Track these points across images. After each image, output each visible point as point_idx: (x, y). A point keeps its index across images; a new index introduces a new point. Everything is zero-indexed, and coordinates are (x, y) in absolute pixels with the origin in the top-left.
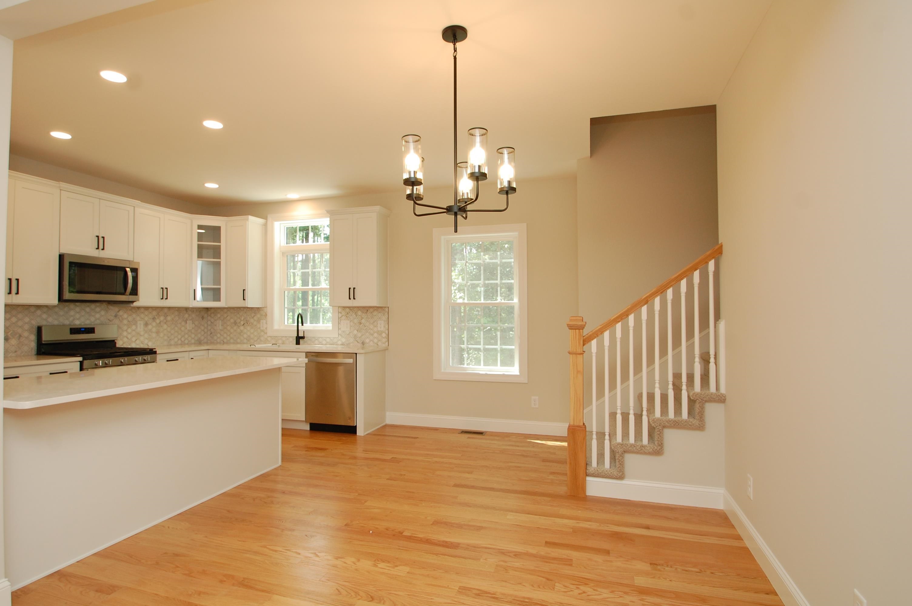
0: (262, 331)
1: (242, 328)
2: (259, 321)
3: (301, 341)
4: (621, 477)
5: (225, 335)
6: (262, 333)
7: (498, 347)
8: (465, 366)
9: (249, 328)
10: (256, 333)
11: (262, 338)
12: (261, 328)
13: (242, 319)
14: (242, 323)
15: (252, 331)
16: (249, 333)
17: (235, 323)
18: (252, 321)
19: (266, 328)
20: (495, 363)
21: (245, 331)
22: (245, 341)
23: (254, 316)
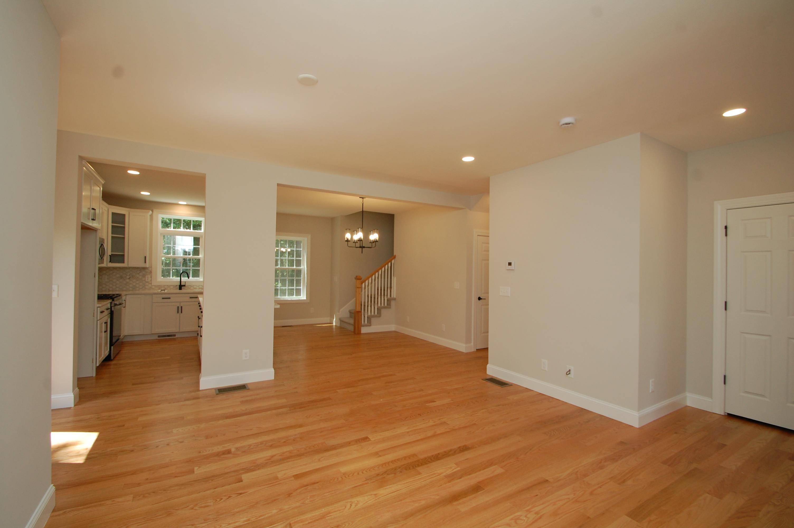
0: (147, 282)
1: (128, 280)
2: (144, 276)
3: (183, 287)
4: (370, 326)
5: (111, 286)
6: (147, 284)
7: (295, 288)
8: (279, 297)
9: (134, 281)
10: (141, 284)
11: (147, 287)
12: (146, 280)
13: (129, 274)
14: (128, 277)
15: (137, 282)
16: (134, 284)
17: (121, 277)
18: (138, 276)
19: (150, 281)
20: (293, 295)
21: (131, 282)
22: (131, 289)
23: (140, 273)
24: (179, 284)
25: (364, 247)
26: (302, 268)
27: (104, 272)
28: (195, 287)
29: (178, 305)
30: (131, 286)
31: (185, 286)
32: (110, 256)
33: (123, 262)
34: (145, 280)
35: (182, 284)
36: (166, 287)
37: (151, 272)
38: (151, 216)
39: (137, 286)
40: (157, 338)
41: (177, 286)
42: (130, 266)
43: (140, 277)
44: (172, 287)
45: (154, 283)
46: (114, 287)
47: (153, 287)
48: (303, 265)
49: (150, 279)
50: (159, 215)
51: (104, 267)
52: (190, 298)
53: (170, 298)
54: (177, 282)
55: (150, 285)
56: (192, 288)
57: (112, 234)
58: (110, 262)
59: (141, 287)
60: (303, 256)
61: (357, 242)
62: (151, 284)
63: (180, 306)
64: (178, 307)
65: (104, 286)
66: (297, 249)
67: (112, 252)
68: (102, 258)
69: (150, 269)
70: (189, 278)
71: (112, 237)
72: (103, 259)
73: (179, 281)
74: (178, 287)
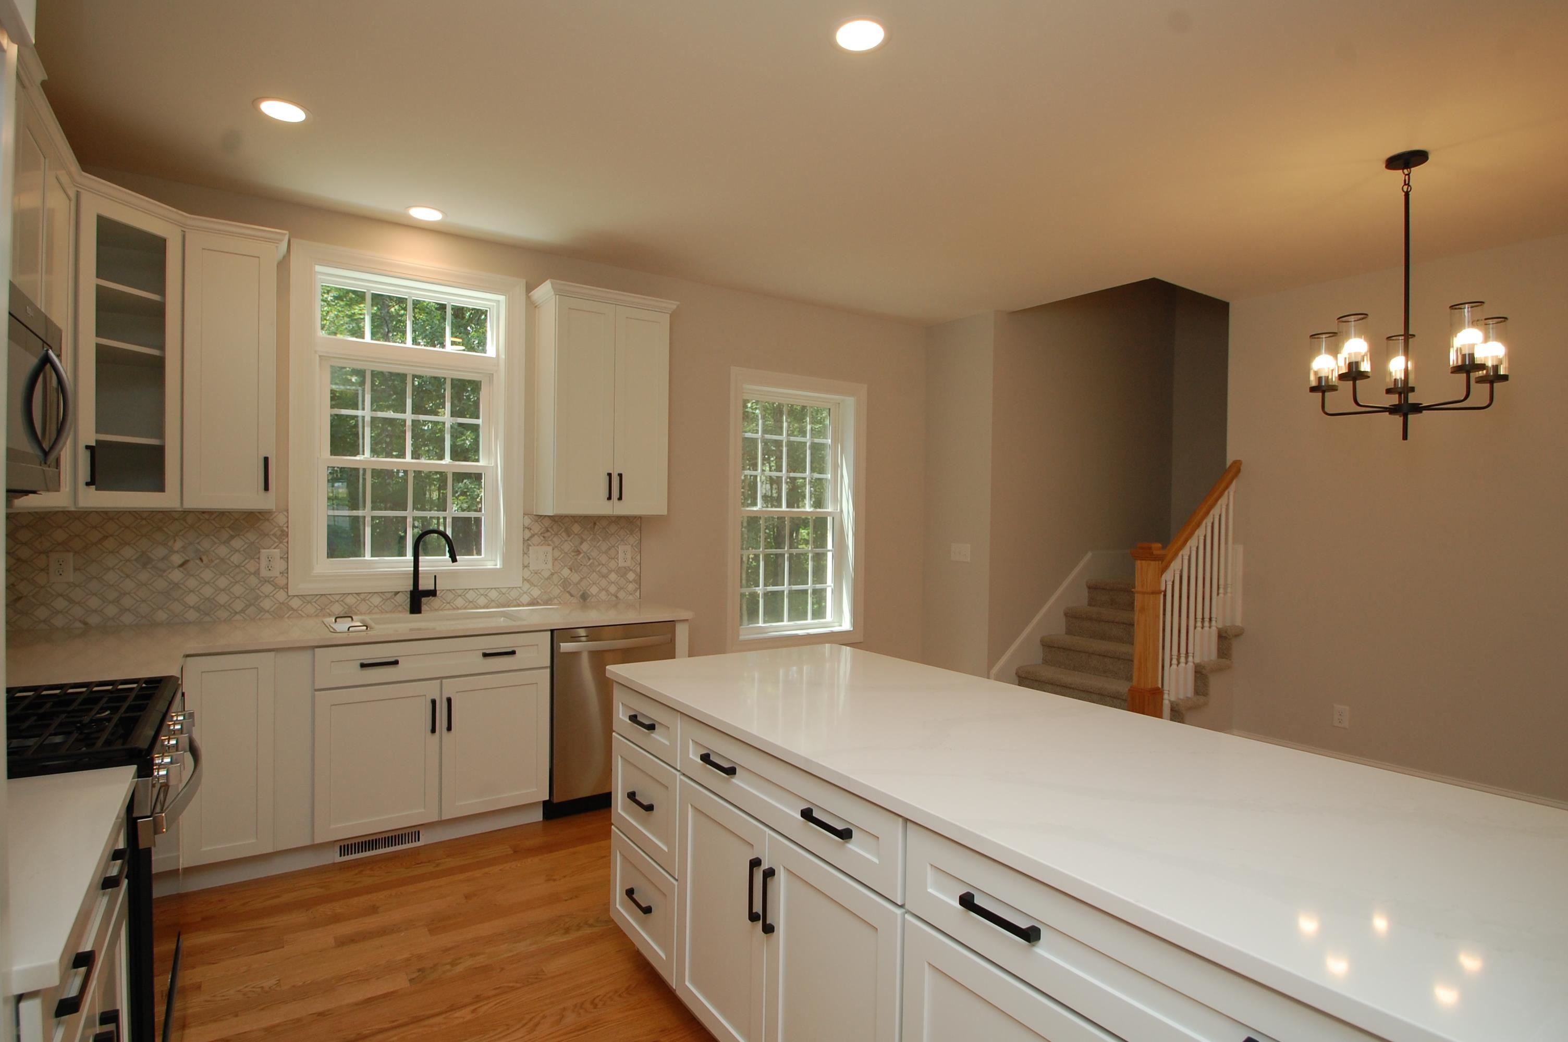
2: (253, 553)
6: (267, 589)
9: (207, 575)
10: (238, 590)
12: (264, 573)
14: (177, 559)
15: (223, 582)
16: (208, 591)
18: (223, 551)
21: (192, 583)
24: (411, 588)
25: (1417, 408)
26: (829, 513)
27: (60, 535)
28: (471, 595)
29: (432, 691)
30: (192, 599)
31: (433, 593)
32: (88, 453)
33: (159, 486)
34: (257, 573)
35: (425, 584)
36: (351, 600)
37: (284, 534)
38: (283, 265)
39: (223, 599)
40: (339, 859)
41: (397, 593)
42: (194, 502)
43: (236, 558)
44: (376, 600)
45: (299, 586)
46: (111, 610)
47: (295, 603)
48: (837, 500)
49: (279, 565)
50: (318, 268)
51: (56, 513)
52: (485, 655)
53: (396, 663)
54: (401, 575)
55: (281, 596)
56: (459, 602)
57: (101, 331)
58: (88, 484)
59: (238, 605)
60: (836, 467)
61: (1333, 388)
62: (286, 587)
63: (441, 698)
64: (434, 702)
65: (60, 604)
66: (816, 440)
67: (100, 427)
68: (46, 454)
69: (280, 519)
70: (454, 560)
71: (101, 351)
72: (52, 457)
73: (405, 574)
74: (405, 600)
